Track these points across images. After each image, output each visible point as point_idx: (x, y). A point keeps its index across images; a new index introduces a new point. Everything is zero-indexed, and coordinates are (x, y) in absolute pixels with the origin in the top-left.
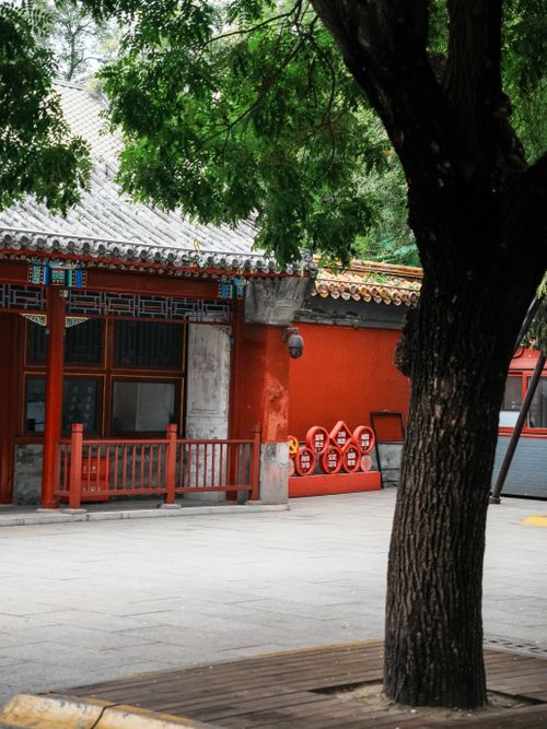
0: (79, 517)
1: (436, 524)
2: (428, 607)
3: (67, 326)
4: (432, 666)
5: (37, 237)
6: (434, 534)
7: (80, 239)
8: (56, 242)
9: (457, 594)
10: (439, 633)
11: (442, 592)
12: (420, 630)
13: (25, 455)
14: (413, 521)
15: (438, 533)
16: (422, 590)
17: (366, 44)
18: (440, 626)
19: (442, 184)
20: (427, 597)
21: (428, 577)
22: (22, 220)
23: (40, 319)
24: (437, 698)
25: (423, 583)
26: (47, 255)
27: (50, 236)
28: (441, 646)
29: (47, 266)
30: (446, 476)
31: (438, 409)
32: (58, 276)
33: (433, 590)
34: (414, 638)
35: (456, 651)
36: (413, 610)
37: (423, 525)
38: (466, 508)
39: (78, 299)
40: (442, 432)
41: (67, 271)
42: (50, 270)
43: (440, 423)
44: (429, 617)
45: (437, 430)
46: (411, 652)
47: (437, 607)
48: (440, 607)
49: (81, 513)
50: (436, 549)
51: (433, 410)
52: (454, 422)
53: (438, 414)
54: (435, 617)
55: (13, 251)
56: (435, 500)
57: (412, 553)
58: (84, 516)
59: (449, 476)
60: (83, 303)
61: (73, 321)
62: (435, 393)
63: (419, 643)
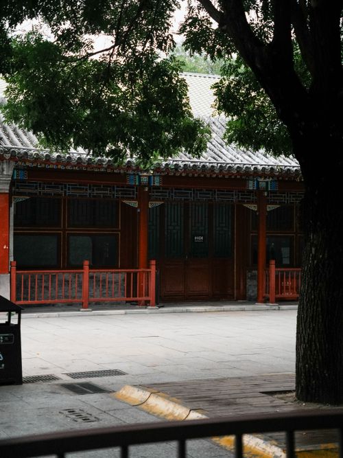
0: (274, 308)
1: (314, 309)
2: (311, 352)
3: (268, 210)
4: (314, 382)
5: (245, 166)
6: (313, 315)
7: (269, 166)
8: (256, 168)
9: (327, 346)
10: (317, 365)
11: (318, 345)
12: (307, 363)
13: (251, 276)
14: (303, 307)
15: (315, 313)
16: (308, 343)
17: (259, 66)
18: (317, 362)
19: (302, 134)
20: (310, 346)
21: (310, 337)
22: (241, 158)
23: (253, 207)
24: (317, 399)
25: (308, 340)
26: (251, 175)
27: (252, 165)
28: (318, 372)
29: (257, 180)
30: (318, 284)
31: (313, 249)
32: (263, 185)
33: (313, 343)
34: (304, 367)
35: (327, 375)
36: (304, 353)
37: (307, 310)
38: (329, 301)
39: (274, 196)
40: (315, 262)
41: (267, 182)
42: (258, 182)
43: (314, 257)
44: (312, 357)
45: (313, 261)
46: (303, 374)
47: (315, 352)
48: (317, 352)
49: (276, 306)
50: (314, 322)
51: (311, 250)
52: (321, 256)
53: (313, 252)
54: (315, 357)
55: (233, 174)
56: (313, 297)
57: (303, 324)
58: (277, 308)
59: (320, 284)
60: (276, 198)
61: (270, 208)
62: (312, 241)
63: (307, 370)
